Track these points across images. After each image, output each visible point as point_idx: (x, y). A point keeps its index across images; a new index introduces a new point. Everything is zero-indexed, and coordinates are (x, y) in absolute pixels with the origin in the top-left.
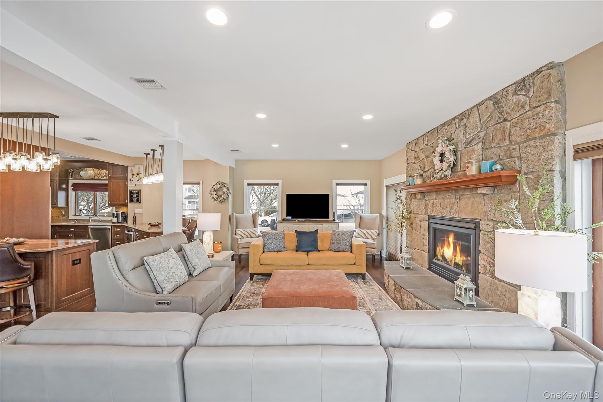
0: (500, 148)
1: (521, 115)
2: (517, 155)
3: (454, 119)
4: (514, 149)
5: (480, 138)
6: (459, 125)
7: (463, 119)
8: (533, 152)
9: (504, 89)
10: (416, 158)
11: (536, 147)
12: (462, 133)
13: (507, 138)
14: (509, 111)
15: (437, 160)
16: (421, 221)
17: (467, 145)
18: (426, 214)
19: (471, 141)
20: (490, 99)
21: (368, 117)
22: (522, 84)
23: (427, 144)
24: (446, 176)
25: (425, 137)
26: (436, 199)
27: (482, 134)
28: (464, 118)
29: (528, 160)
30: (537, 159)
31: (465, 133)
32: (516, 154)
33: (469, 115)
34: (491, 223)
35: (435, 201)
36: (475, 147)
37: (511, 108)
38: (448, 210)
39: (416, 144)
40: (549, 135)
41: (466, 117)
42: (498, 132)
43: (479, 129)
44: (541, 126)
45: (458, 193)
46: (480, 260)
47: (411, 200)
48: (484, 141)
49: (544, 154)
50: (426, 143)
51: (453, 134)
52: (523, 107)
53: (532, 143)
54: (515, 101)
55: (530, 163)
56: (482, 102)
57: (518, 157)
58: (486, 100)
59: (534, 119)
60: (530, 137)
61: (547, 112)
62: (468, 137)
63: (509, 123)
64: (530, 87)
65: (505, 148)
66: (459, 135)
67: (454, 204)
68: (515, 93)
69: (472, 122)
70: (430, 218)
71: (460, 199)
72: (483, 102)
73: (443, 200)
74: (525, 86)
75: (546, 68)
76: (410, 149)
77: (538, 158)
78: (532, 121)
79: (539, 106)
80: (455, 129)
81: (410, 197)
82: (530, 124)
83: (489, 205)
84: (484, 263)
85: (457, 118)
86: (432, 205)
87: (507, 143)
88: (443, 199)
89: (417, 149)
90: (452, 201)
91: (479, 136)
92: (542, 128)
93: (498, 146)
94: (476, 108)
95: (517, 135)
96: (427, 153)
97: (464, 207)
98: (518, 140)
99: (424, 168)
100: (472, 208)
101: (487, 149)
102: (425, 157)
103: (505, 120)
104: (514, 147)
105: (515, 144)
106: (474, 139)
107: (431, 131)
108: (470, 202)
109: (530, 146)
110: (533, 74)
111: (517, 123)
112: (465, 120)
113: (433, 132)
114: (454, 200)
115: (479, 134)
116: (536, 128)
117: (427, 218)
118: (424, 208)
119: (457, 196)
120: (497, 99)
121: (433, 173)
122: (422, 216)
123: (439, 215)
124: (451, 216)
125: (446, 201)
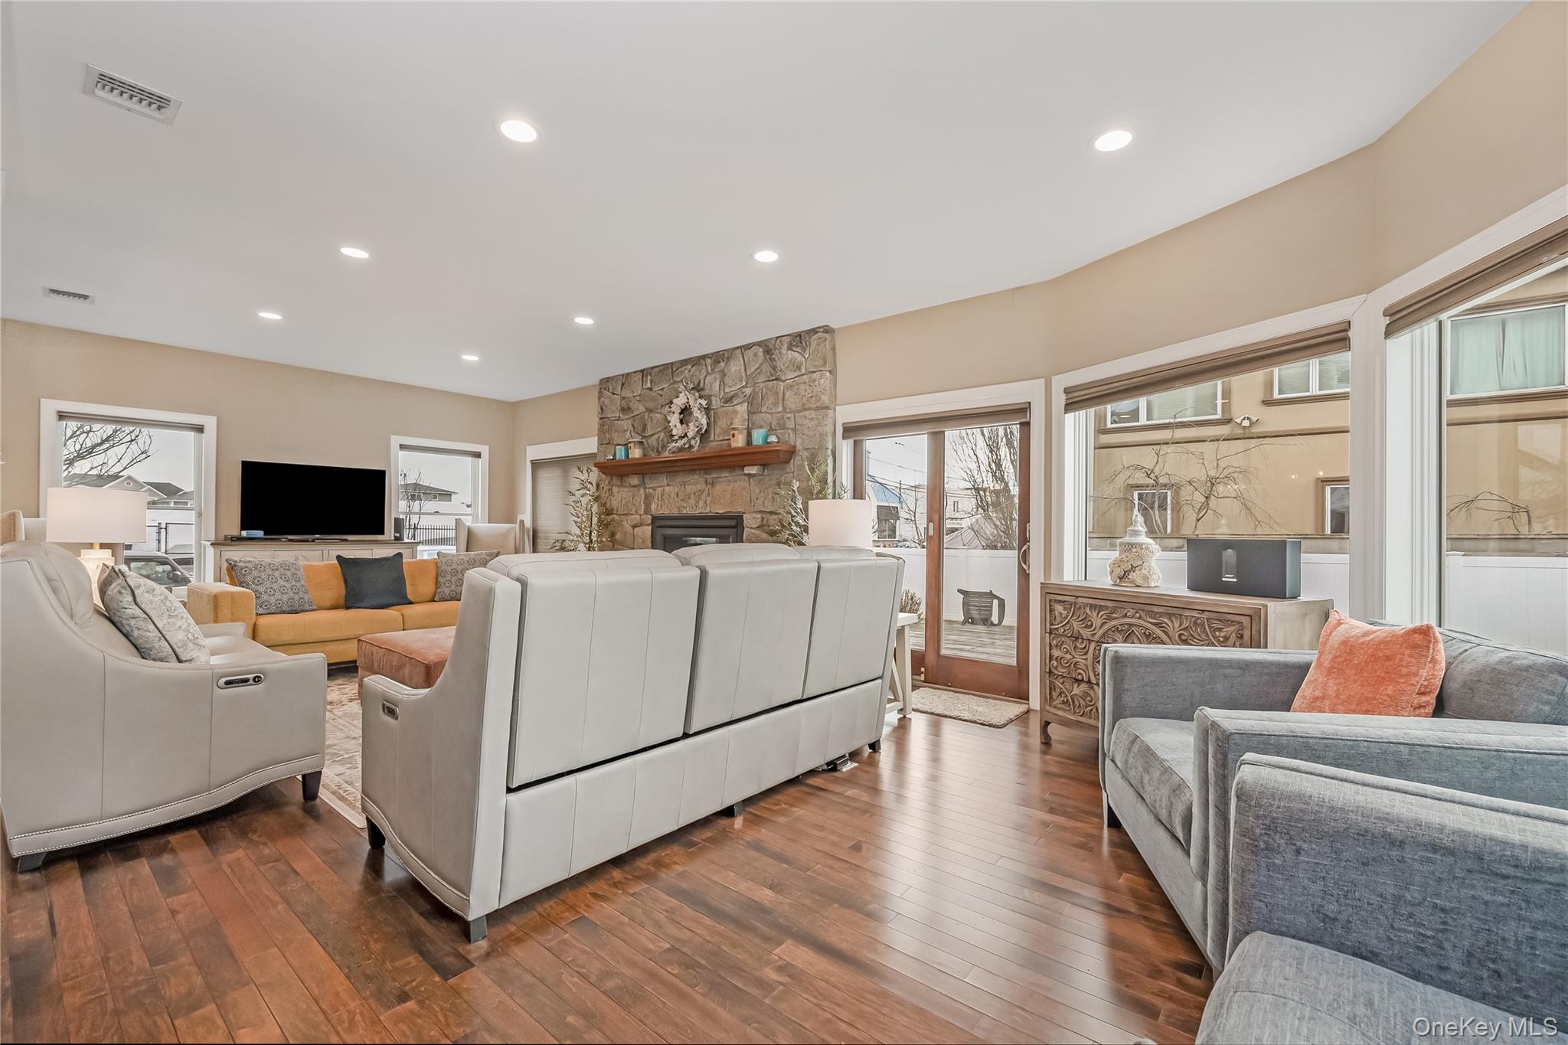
0: (771, 414)
1: (796, 377)
2: (791, 427)
3: (704, 357)
4: (788, 418)
5: (745, 396)
6: (713, 370)
7: (719, 362)
8: (809, 425)
9: (778, 338)
10: (623, 410)
11: (812, 419)
12: (718, 383)
13: (781, 402)
14: (783, 368)
15: (674, 419)
16: (634, 527)
17: (726, 402)
18: (647, 511)
19: (732, 398)
20: (759, 344)
21: (584, 321)
22: (798, 338)
23: (650, 389)
24: (691, 447)
25: (647, 377)
26: (668, 485)
27: (748, 391)
28: (721, 360)
29: (803, 434)
30: (813, 433)
31: (722, 383)
32: (790, 424)
33: (729, 358)
34: (759, 516)
35: (667, 488)
36: (738, 408)
37: (786, 366)
38: (692, 502)
39: (623, 384)
40: (823, 408)
41: (724, 361)
42: (769, 393)
43: (744, 383)
44: (817, 396)
45: (710, 474)
47: (610, 490)
48: (751, 400)
49: (819, 428)
50: (649, 385)
51: (702, 381)
52: (799, 368)
53: (807, 413)
54: (790, 357)
55: (805, 437)
56: (750, 344)
57: (792, 429)
58: (754, 344)
59: (810, 385)
60: (805, 406)
61: (822, 381)
62: (727, 390)
63: (782, 383)
64: (807, 346)
65: (778, 415)
66: (713, 384)
67: (702, 493)
68: (790, 348)
69: (733, 370)
70: (654, 519)
71: (713, 484)
73: (682, 486)
74: (801, 343)
75: (822, 330)
76: (608, 391)
78: (808, 387)
79: (815, 372)
80: (705, 374)
81: (609, 483)
82: (806, 390)
83: (757, 490)
85: (709, 357)
86: (660, 496)
87: (780, 409)
88: (684, 484)
89: (627, 393)
90: (699, 488)
91: (743, 393)
92: (818, 398)
93: (769, 411)
94: (739, 351)
95: (792, 401)
96: (650, 405)
97: (720, 497)
98: (793, 407)
99: (644, 429)
100: (732, 496)
101: (754, 413)
102: (644, 410)
103: (777, 379)
104: (789, 415)
105: (789, 413)
106: (735, 396)
107: (661, 368)
108: (730, 487)
109: (806, 417)
110: (810, 331)
111: (792, 386)
112: (722, 364)
113: (664, 369)
114: (703, 486)
115: (744, 390)
116: (812, 397)
117: (649, 519)
118: (642, 501)
119: (708, 480)
120: (768, 348)
121: (662, 440)
122: (639, 517)
123: (675, 512)
124: (697, 512)
125: (689, 488)
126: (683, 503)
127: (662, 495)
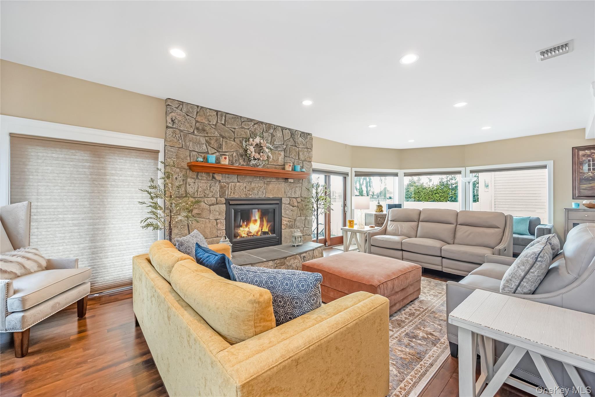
0: (295, 159)
1: (302, 148)
3: (261, 122)
6: (266, 131)
8: (307, 167)
9: (296, 130)
11: (308, 165)
14: (299, 143)
15: (251, 149)
16: (210, 205)
17: (274, 148)
19: (277, 147)
20: (289, 129)
22: (303, 134)
24: (260, 165)
25: (220, 116)
26: (239, 182)
27: (285, 147)
28: (271, 128)
31: (272, 139)
33: (275, 129)
34: (288, 199)
35: (238, 184)
36: (281, 153)
39: (198, 113)
43: (283, 143)
45: (266, 180)
46: (283, 221)
48: (285, 151)
50: (223, 122)
52: (304, 145)
54: (301, 140)
59: (308, 153)
60: (306, 160)
63: (298, 149)
64: (306, 138)
65: (297, 160)
66: (268, 138)
67: (261, 188)
68: (300, 136)
69: (278, 135)
70: (227, 200)
72: (286, 128)
73: (249, 184)
77: (309, 170)
79: (309, 149)
80: (263, 131)
82: (306, 154)
83: (288, 189)
84: (285, 222)
85: (264, 124)
86: (233, 187)
87: (298, 158)
88: (251, 182)
89: (199, 120)
90: (260, 185)
91: (283, 147)
94: (280, 128)
95: (301, 156)
97: (271, 190)
98: (302, 159)
99: (220, 147)
101: (287, 157)
102: (219, 135)
103: (295, 146)
105: (300, 160)
106: (279, 147)
110: (307, 133)
111: (301, 151)
113: (235, 118)
114: (262, 185)
115: (282, 145)
116: (308, 157)
117: (223, 200)
118: (218, 190)
119: (266, 182)
120: (293, 133)
121: (235, 157)
122: (215, 199)
123: (243, 196)
124: (257, 197)
125: (253, 185)
126: (249, 192)
127: (234, 188)
